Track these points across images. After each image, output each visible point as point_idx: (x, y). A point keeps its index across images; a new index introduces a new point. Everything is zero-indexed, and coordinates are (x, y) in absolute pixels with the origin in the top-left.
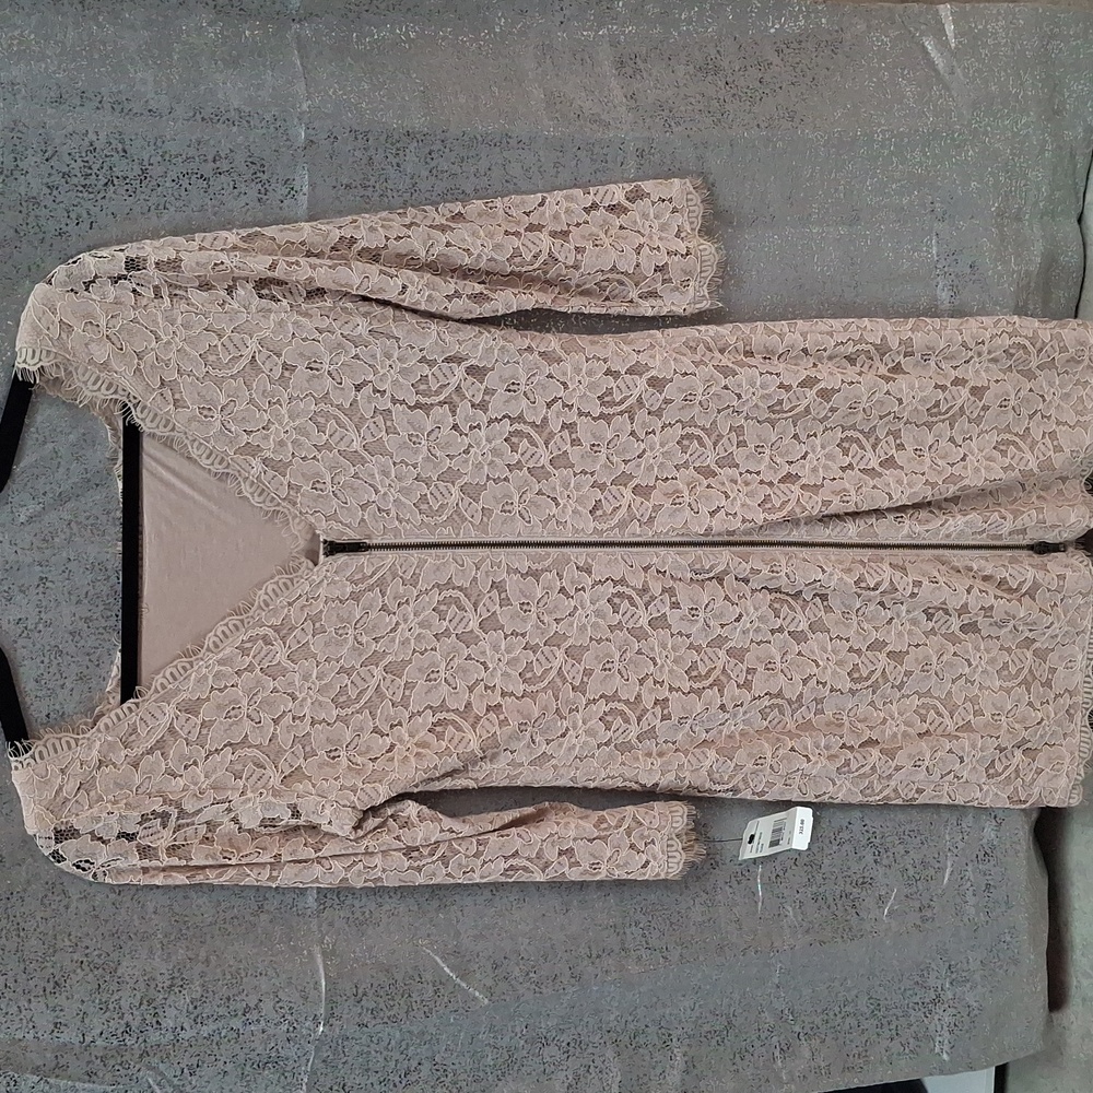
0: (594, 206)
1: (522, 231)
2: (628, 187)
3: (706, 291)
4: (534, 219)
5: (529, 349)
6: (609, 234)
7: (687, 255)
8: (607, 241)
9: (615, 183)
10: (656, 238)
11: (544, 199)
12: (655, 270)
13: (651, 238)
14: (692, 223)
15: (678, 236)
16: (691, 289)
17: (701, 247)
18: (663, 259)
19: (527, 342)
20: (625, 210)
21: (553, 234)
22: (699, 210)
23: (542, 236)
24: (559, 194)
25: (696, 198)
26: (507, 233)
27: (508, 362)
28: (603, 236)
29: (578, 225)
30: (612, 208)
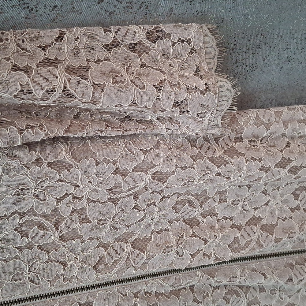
0: (115, 44)
1: (34, 66)
2: (149, 28)
3: (220, 121)
4: (51, 54)
5: (38, 161)
6: (130, 71)
7: (206, 91)
8: (128, 78)
9: (137, 24)
10: (176, 75)
11: (62, 34)
12: (174, 105)
13: (171, 75)
14: (208, 63)
15: (197, 73)
16: (206, 119)
17: (219, 84)
18: (183, 95)
19: (35, 156)
20: (146, 50)
21: (70, 70)
22: (215, 52)
23: (57, 72)
24: (78, 31)
25: (212, 41)
26: (15, 68)
27: (15, 175)
28: (124, 73)
29: (98, 61)
30: (132, 47)
